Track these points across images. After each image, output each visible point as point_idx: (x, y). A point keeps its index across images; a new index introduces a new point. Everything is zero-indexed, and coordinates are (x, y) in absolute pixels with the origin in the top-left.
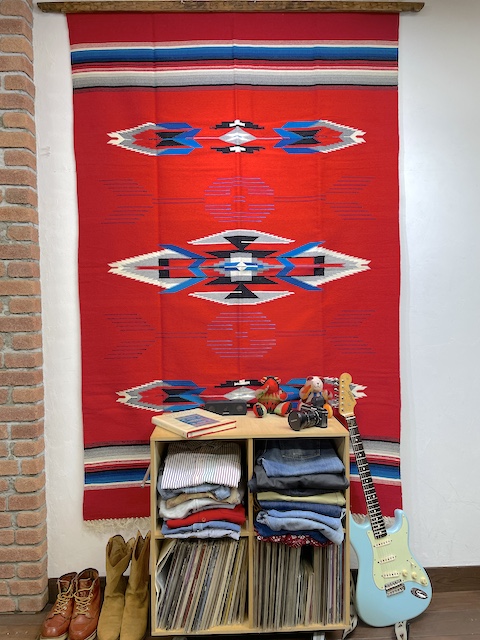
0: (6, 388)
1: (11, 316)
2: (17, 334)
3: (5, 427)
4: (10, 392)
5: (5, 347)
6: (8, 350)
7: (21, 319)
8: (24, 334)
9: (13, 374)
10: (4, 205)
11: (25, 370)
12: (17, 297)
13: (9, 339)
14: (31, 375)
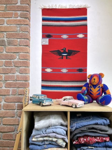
0: (16, 89)
1: (19, 60)
2: (21, 67)
3: (15, 105)
4: (17, 90)
5: (16, 72)
6: (18, 74)
7: (23, 62)
8: (24, 67)
9: (19, 83)
10: (19, 18)
11: (24, 82)
12: (22, 53)
13: (18, 69)
14: (26, 83)
